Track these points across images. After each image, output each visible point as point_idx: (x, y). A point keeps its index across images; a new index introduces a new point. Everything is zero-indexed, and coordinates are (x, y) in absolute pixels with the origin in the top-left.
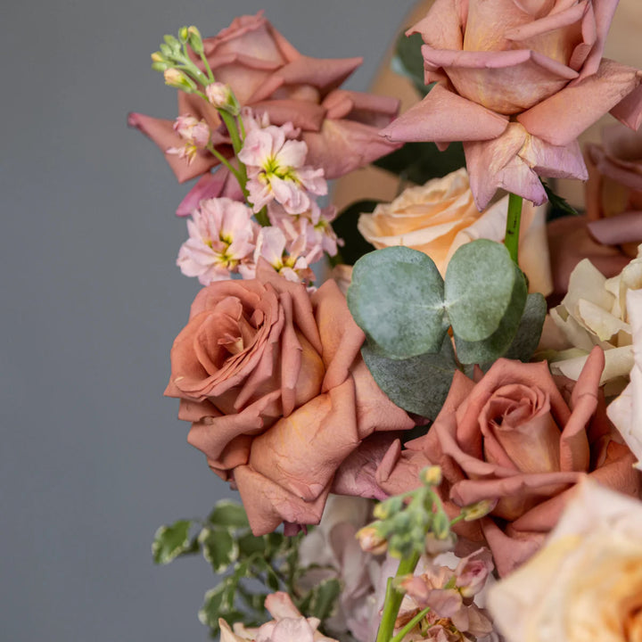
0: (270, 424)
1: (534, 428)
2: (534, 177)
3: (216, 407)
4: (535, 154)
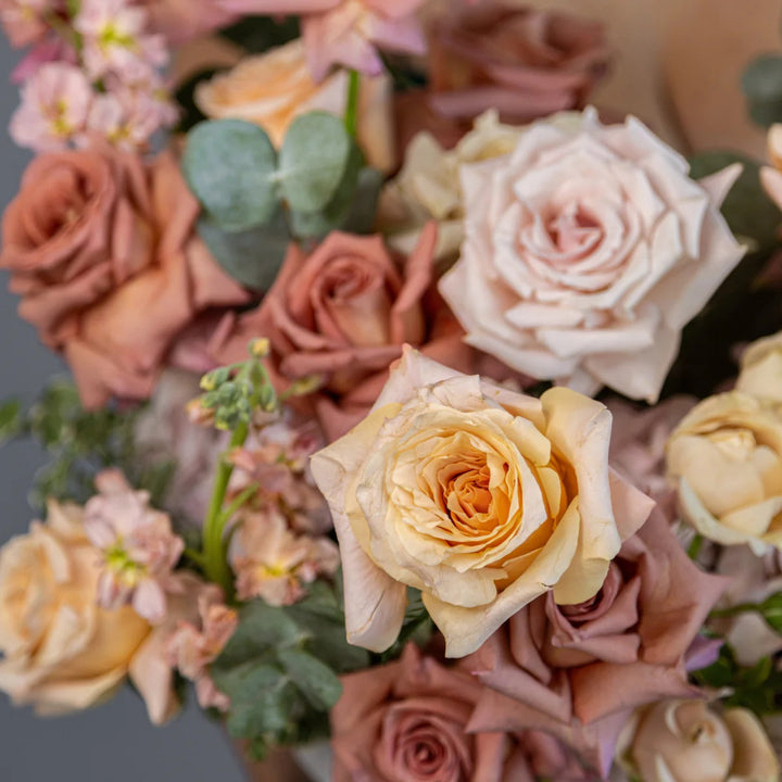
1: (367, 301)
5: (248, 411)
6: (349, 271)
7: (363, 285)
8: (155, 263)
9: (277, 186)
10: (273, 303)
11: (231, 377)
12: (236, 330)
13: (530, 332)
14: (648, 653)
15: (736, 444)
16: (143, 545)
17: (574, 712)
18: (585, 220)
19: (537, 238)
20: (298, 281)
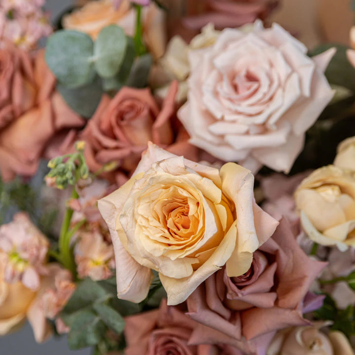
5: (72, 178)
6: (132, 107)
7: (138, 113)
8: (36, 106)
9: (92, 65)
10: (92, 126)
11: (64, 162)
12: (76, 138)
13: (222, 136)
14: (281, 302)
15: (330, 193)
17: (242, 334)
18: (251, 78)
19: (225, 88)
20: (106, 112)
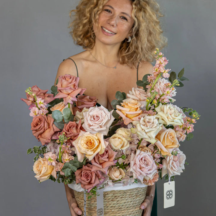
0: (44, 132)
1: (74, 128)
2: (71, 101)
3: (36, 131)
4: (71, 98)
6: (72, 125)
7: (74, 126)
8: (49, 127)
9: (63, 117)
10: (64, 129)
12: (59, 134)
13: (93, 129)
14: (110, 160)
16: (53, 157)
17: (102, 168)
18: (97, 117)
19: (92, 119)
20: (66, 127)
